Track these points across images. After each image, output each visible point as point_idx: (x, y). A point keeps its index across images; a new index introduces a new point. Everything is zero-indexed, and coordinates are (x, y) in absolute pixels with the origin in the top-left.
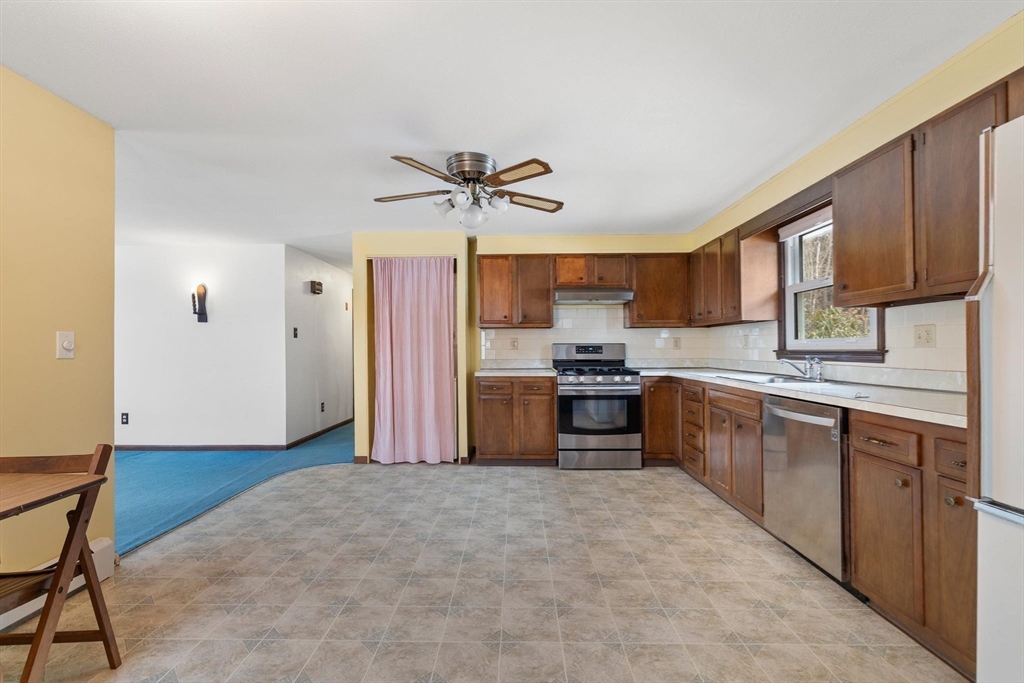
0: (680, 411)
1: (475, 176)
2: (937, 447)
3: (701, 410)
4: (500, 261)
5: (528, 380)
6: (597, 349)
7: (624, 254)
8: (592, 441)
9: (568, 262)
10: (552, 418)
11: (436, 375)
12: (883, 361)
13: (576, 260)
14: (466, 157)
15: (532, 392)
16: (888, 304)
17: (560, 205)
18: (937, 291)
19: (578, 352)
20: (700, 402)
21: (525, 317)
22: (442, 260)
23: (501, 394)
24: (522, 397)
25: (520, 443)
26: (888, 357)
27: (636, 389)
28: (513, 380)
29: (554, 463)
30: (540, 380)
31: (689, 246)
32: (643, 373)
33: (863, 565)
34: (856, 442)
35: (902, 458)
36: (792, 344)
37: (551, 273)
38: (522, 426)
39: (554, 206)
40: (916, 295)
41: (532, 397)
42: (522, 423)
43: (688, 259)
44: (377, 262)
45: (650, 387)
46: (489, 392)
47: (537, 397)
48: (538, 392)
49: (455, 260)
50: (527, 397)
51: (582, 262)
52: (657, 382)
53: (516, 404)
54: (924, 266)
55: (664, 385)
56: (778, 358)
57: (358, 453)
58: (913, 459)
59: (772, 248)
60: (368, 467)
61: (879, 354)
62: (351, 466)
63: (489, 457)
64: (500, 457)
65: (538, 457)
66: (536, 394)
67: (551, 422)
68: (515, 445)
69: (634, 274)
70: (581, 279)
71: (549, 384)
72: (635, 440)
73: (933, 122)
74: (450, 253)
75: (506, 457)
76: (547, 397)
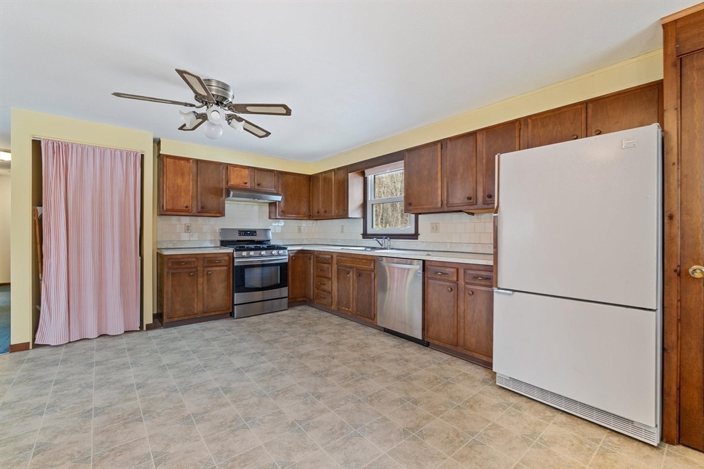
0: (312, 270)
1: (219, 99)
2: (465, 272)
3: (330, 268)
4: (182, 162)
5: (211, 256)
6: (253, 232)
7: (274, 170)
8: (258, 295)
9: (237, 170)
10: (229, 283)
11: (121, 255)
12: (417, 239)
13: (242, 170)
14: (214, 84)
15: (214, 265)
16: (420, 214)
17: (268, 134)
18: (450, 209)
19: (240, 235)
20: (329, 264)
21: (202, 208)
22: (128, 153)
23: (188, 268)
24: (206, 269)
25: (204, 304)
26: (419, 237)
27: (285, 259)
28: (198, 256)
29: (232, 315)
30: (221, 255)
31: (310, 170)
32: (289, 248)
33: (431, 329)
34: (429, 274)
35: (450, 279)
36: (370, 231)
37: (224, 177)
38: (205, 291)
39: (264, 133)
40: (441, 210)
41: (213, 269)
42: (205, 288)
43: (311, 179)
44: (47, 144)
45: (292, 257)
46: (177, 266)
47: (218, 268)
48: (218, 264)
49: (142, 156)
50: (210, 269)
51: (246, 171)
52: (296, 253)
53: (200, 274)
54: (446, 198)
55: (300, 255)
56: (363, 238)
57: (14, 341)
58: (455, 279)
59: (361, 179)
60: (32, 353)
61: (415, 236)
62: (8, 356)
63: (176, 319)
64: (186, 318)
65: (217, 313)
66: (217, 266)
67: (228, 286)
68: (198, 307)
69: (280, 184)
70: (246, 183)
71: (227, 258)
72: (284, 291)
73: (450, 139)
74: (139, 149)
75: (192, 317)
76: (225, 268)
